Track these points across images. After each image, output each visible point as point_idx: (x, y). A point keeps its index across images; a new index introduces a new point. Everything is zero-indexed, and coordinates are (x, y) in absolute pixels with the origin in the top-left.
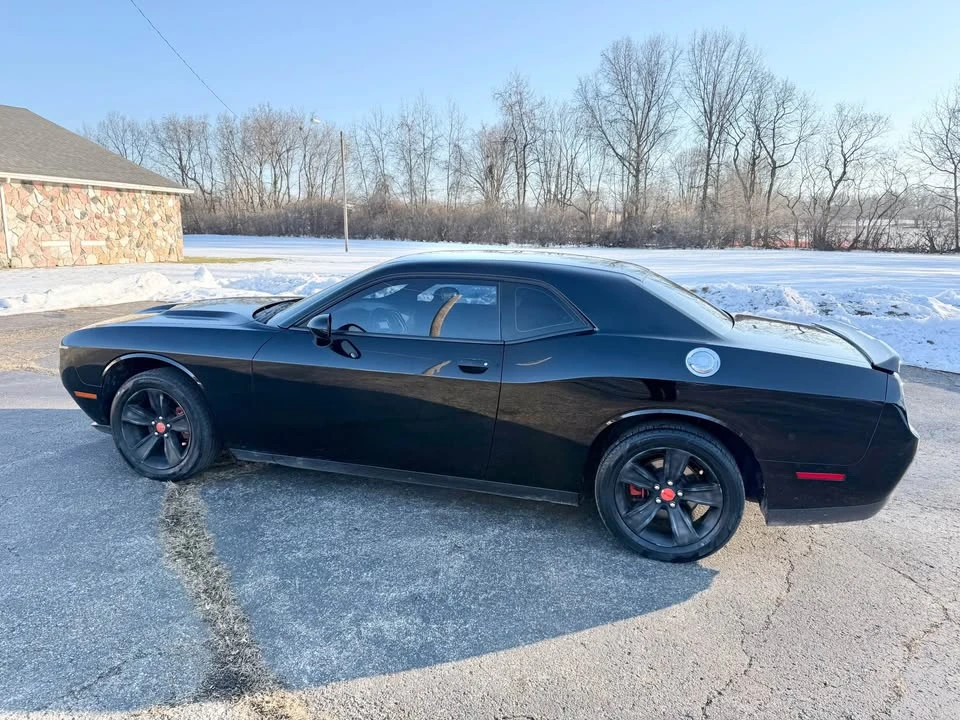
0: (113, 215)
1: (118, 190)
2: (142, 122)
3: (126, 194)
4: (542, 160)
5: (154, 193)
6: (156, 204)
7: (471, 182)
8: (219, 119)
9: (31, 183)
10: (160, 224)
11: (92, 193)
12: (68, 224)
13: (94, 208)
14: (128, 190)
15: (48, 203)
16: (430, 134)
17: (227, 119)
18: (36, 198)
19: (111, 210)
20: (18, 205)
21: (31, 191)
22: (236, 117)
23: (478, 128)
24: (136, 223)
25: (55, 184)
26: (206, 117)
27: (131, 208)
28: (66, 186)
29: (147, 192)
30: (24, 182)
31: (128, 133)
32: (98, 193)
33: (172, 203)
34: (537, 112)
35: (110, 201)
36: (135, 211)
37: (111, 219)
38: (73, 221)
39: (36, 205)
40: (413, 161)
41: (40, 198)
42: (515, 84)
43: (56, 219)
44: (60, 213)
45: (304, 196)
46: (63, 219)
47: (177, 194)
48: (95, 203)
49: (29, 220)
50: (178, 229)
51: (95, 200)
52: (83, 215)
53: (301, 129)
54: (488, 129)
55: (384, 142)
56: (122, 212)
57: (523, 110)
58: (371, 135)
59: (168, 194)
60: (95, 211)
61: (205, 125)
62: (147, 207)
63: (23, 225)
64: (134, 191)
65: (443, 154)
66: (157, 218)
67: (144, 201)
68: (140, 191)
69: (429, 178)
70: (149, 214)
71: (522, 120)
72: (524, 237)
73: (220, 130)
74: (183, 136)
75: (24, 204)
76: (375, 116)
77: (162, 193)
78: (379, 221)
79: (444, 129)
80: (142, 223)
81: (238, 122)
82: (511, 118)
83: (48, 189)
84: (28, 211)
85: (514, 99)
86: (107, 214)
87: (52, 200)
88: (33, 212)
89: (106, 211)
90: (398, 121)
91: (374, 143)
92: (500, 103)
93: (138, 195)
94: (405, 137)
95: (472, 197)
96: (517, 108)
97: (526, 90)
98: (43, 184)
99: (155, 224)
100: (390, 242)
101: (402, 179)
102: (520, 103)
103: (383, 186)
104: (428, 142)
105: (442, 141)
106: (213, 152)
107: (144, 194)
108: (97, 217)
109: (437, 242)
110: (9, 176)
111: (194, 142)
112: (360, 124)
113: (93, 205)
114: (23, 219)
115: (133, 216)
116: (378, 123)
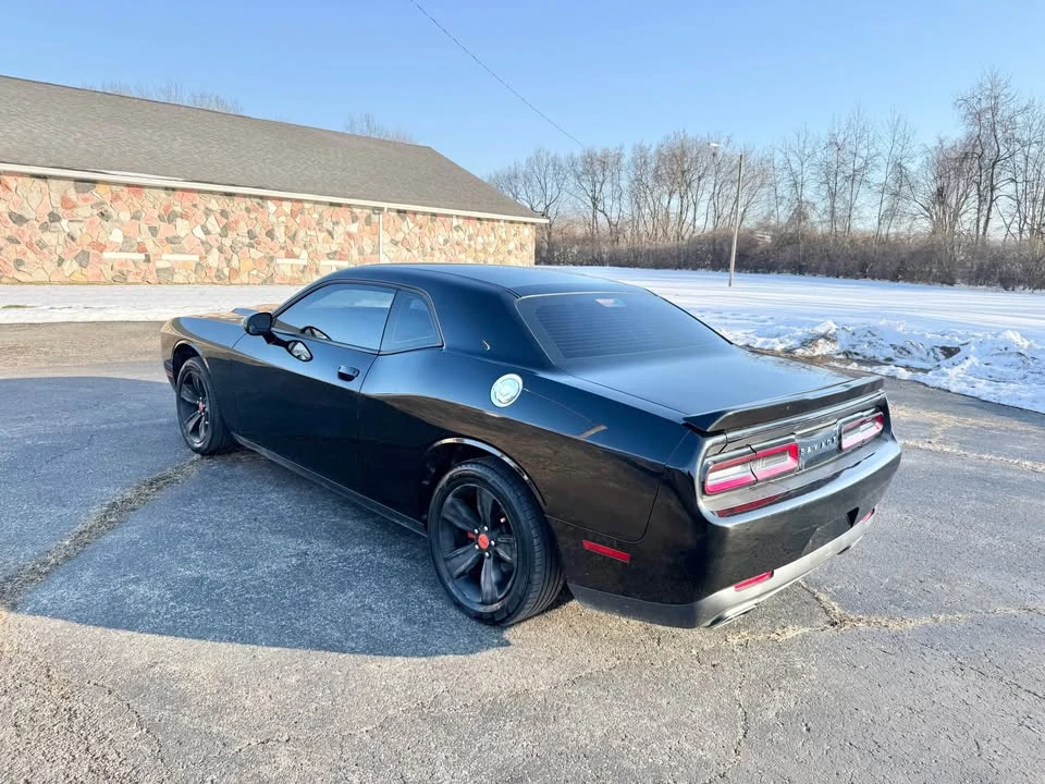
0: (472, 243)
1: (479, 219)
2: (563, 155)
3: (485, 222)
4: (1020, 179)
5: (512, 222)
6: (513, 232)
7: (914, 208)
8: (634, 149)
9: (405, 212)
10: (515, 252)
11: (455, 222)
12: (432, 250)
13: (456, 236)
14: (488, 220)
15: (417, 230)
16: (864, 153)
17: (642, 149)
18: (408, 225)
19: (470, 238)
20: (392, 232)
21: (404, 219)
22: (651, 146)
23: (932, 143)
24: (491, 250)
25: (424, 214)
26: (621, 149)
27: (489, 236)
28: (434, 215)
29: (505, 221)
30: (399, 211)
31: (551, 167)
32: (461, 221)
33: (528, 232)
34: (1019, 119)
35: (471, 230)
36: (492, 239)
37: (470, 246)
38: (436, 246)
39: (407, 231)
40: (839, 185)
41: (411, 225)
42: (989, 86)
43: (422, 245)
44: (426, 239)
45: (710, 226)
46: (428, 245)
47: (533, 224)
48: (457, 231)
49: (400, 245)
50: (530, 258)
51: (458, 228)
52: (446, 241)
53: (714, 155)
54: (948, 144)
55: (806, 165)
56: (480, 240)
57: (998, 118)
58: (791, 158)
59: (525, 223)
60: (456, 237)
61: (619, 157)
62: (504, 236)
63: (394, 249)
64: (493, 220)
65: (878, 176)
66: (511, 246)
67: (502, 229)
68: (498, 221)
69: (857, 204)
70: (504, 241)
71: (994, 130)
72: (978, 276)
73: (634, 161)
74: (597, 167)
75: (398, 230)
76: (799, 136)
77: (519, 222)
78: (788, 254)
79: (884, 146)
80: (497, 251)
81: (652, 151)
82: (977, 129)
83: (419, 217)
84: (399, 237)
85: (984, 104)
86: (467, 242)
87: (420, 228)
88: (405, 238)
89: (466, 238)
90: (825, 139)
91: (793, 167)
92: (963, 111)
93: (496, 224)
94: (832, 157)
95: (915, 225)
96: (989, 116)
97: (1006, 91)
98: (415, 213)
99: (510, 252)
100: (798, 277)
101: (823, 205)
102: (994, 110)
103: (800, 214)
104: (859, 162)
105: (880, 160)
106: (625, 184)
107: (502, 223)
108: (458, 244)
109: (857, 278)
110: (386, 205)
111: (607, 173)
112: (780, 146)
113: (455, 233)
114: (396, 244)
115: (489, 244)
116: (801, 145)
